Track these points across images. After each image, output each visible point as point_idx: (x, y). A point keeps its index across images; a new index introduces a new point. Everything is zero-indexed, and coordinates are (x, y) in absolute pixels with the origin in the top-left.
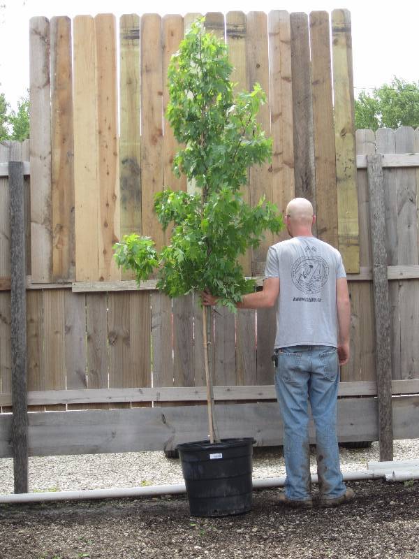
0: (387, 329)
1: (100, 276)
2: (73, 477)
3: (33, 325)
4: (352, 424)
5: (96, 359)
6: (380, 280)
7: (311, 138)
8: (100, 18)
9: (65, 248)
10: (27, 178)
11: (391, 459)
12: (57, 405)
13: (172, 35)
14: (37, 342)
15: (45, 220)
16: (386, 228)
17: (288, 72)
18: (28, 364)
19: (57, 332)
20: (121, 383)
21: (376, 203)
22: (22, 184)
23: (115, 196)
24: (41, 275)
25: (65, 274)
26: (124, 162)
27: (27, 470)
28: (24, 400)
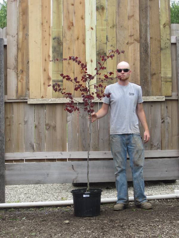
1: (42, 96)
2: (27, 195)
3: (8, 120)
4: (166, 171)
5: (39, 137)
7: (148, 28)
9: (24, 82)
10: (5, 46)
12: (20, 160)
14: (10, 128)
15: (14, 68)
18: (6, 140)
19: (20, 124)
20: (52, 149)
22: (3, 49)
23: (50, 56)
24: (12, 95)
25: (24, 95)
26: (54, 39)
27: (4, 192)
28: (3, 157)
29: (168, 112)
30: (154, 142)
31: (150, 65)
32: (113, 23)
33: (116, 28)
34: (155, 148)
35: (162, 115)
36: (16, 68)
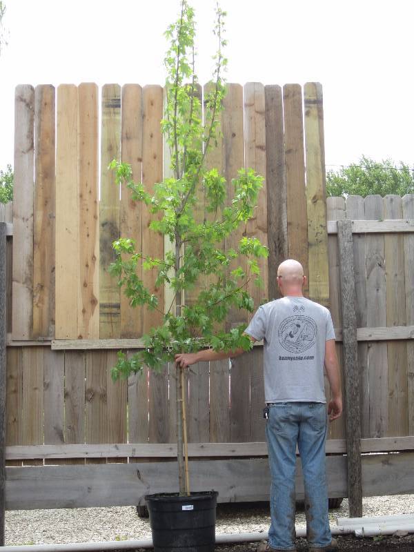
0: (356, 389)
1: (78, 335)
2: (48, 534)
3: (12, 382)
5: (74, 416)
6: (349, 341)
7: (284, 205)
8: (83, 86)
9: (46, 307)
10: (10, 238)
11: (360, 516)
12: (35, 459)
13: (152, 104)
14: (17, 398)
15: (26, 279)
16: (356, 290)
17: (262, 141)
18: (8, 419)
19: (36, 389)
20: (98, 439)
21: (346, 267)
22: (5, 244)
23: (95, 257)
24: (21, 333)
25: (45, 332)
26: (103, 225)
27: (3, 524)
28: (2, 454)
36: (29, 280)
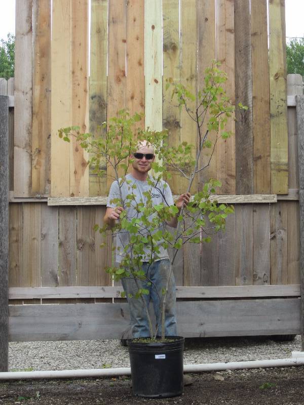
1: (71, 193)
2: (45, 360)
3: (14, 233)
4: (279, 320)
5: (67, 262)
7: (250, 81)
9: (42, 169)
10: (11, 109)
12: (33, 299)
14: (18, 246)
15: (26, 145)
17: (231, 25)
18: (10, 265)
19: (34, 239)
20: (87, 281)
22: (8, 114)
23: (85, 126)
24: (21, 191)
25: (42, 191)
26: (92, 98)
27: (7, 353)
28: (6, 294)
29: (281, 221)
30: (258, 271)
31: (252, 142)
32: (191, 73)
33: (197, 80)
34: (260, 281)
35: (272, 227)
36: (29, 145)
